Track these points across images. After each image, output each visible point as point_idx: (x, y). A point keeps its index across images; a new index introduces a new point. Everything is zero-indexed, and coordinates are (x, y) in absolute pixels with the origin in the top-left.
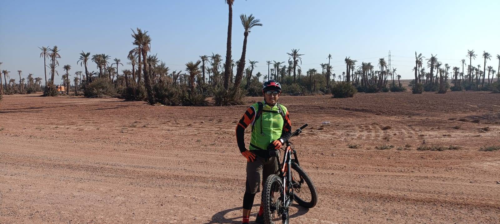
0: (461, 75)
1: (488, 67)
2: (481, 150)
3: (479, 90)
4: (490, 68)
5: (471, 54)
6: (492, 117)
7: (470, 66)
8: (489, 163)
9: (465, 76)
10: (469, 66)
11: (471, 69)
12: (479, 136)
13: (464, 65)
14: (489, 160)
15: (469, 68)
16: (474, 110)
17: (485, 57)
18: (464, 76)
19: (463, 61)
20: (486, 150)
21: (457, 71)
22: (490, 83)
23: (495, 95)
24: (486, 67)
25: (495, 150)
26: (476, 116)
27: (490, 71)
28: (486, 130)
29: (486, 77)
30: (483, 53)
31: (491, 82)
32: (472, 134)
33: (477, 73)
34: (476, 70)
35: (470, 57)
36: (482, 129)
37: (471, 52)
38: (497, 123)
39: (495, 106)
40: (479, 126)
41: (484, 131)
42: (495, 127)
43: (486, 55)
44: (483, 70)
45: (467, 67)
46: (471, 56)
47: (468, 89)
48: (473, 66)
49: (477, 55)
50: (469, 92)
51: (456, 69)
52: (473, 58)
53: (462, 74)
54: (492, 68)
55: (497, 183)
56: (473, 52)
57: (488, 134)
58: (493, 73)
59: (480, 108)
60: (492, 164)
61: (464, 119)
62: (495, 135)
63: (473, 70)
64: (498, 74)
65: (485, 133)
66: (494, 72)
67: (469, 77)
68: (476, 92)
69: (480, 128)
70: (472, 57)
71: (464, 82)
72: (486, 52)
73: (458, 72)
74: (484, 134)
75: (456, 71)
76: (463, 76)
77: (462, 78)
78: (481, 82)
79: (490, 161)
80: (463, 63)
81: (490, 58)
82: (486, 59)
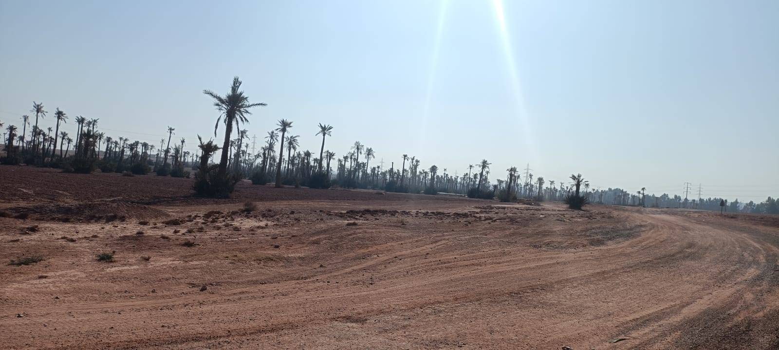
0: (20, 140)
1: (62, 133)
2: (12, 263)
3: (46, 166)
4: (64, 135)
5: (38, 109)
6: (48, 209)
7: (35, 128)
8: (16, 285)
9: (27, 141)
10: (34, 126)
11: (36, 132)
12: (18, 240)
13: (27, 124)
14: (19, 279)
15: (34, 130)
16: (25, 197)
17: (59, 118)
18: (25, 141)
19: (26, 118)
20: (19, 264)
21: (13, 132)
22: (63, 156)
23: (66, 175)
24: (59, 133)
25: (34, 262)
26: (25, 208)
27: (63, 139)
28: (34, 230)
29: (58, 147)
30: (55, 111)
31: (65, 155)
32: (9, 238)
33: (45, 140)
34: (44, 135)
35: (36, 113)
36: (28, 228)
37: (38, 106)
38: (53, 219)
39: (60, 192)
40: (23, 224)
41: (30, 232)
42: (47, 225)
43: (60, 115)
44: (54, 137)
45: (31, 129)
46: (38, 112)
47: (29, 162)
48: (40, 128)
49: (47, 112)
50: (31, 168)
51: (12, 129)
52: (40, 116)
53: (22, 138)
54: (67, 134)
55: (19, 316)
56: (41, 107)
57: (35, 236)
58: (69, 143)
59: (37, 194)
60: (21, 286)
61: (4, 213)
62: (44, 238)
63: (39, 134)
64: (77, 144)
65: (30, 235)
66: (70, 141)
67: (32, 144)
68: (40, 169)
69: (24, 228)
70: (39, 114)
71: (24, 151)
72: (60, 110)
73: (15, 135)
74: (29, 237)
75: (11, 132)
76: (23, 141)
77: (21, 145)
78: (51, 153)
79: (19, 282)
80: (25, 121)
81: (66, 119)
82: (60, 120)
